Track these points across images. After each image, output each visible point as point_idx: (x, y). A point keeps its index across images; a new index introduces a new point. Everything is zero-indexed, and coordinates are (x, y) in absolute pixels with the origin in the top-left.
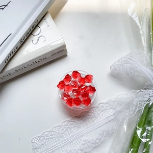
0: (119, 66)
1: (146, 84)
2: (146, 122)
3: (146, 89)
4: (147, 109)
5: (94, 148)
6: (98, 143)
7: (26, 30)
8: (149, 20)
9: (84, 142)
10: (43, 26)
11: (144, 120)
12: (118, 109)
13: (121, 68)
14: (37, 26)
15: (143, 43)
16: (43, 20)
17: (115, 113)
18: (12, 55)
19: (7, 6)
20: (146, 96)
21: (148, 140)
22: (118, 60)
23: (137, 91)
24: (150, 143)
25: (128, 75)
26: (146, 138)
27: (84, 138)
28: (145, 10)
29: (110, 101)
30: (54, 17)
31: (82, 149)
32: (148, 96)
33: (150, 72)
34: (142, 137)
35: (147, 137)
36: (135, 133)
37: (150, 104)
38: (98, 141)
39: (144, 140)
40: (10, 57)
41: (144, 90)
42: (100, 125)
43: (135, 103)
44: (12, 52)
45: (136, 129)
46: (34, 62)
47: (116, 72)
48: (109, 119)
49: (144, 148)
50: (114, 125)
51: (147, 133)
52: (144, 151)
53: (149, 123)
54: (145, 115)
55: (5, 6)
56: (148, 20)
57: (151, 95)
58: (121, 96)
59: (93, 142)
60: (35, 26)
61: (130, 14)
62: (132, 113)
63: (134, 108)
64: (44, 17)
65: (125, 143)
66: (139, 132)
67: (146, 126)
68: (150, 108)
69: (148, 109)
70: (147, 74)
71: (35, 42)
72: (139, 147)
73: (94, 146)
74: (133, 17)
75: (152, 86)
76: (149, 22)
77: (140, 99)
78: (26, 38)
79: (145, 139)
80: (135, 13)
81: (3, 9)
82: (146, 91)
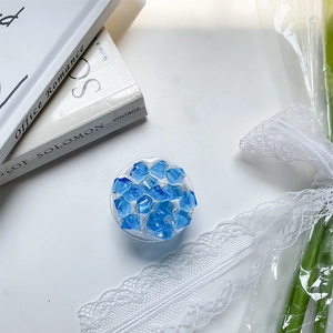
0: (259, 139)
1: (316, 177)
2: (319, 258)
3: (316, 187)
4: (321, 230)
5: (214, 319)
6: (222, 308)
7: (58, 68)
8: (320, 40)
9: (192, 310)
10: (94, 58)
11: (314, 253)
12: (259, 233)
13: (263, 143)
14: (81, 58)
15: (309, 89)
16: (95, 46)
17: (254, 243)
18: (30, 121)
19: (16, 17)
20: (317, 202)
21: (324, 295)
22: (256, 128)
23: (298, 193)
24: (328, 302)
25: (277, 157)
26: (321, 292)
27: (192, 300)
28: (311, 19)
29: (241, 219)
30: (118, 38)
31: (187, 323)
32: (322, 203)
33: (326, 151)
34: (312, 290)
35: (321, 290)
36: (297, 282)
37: (327, 219)
38: (220, 305)
39: (316, 296)
40: (25, 127)
41: (313, 191)
42: (224, 270)
43: (294, 218)
44: (29, 115)
45: (298, 273)
46: (77, 135)
47: (253, 152)
48: (242, 257)
49: (317, 312)
50: (253, 267)
51: (323, 281)
52: (317, 319)
53: (326, 260)
54: (316, 242)
55: (14, 17)
56: (317, 40)
57: (328, 200)
58: (265, 206)
59: (211, 306)
60: (77, 59)
61: (279, 30)
62: (289, 239)
63: (293, 229)
64: (95, 39)
65: (275, 304)
66: (304, 280)
67: (319, 265)
68: (326, 228)
69: (323, 230)
70: (319, 155)
71: (78, 93)
72: (305, 311)
73: (212, 315)
74: (285, 34)
75: (330, 180)
76: (320, 46)
77: (305, 210)
78: (58, 84)
79: (319, 294)
80: (291, 26)
81: (8, 24)
82: (318, 193)
